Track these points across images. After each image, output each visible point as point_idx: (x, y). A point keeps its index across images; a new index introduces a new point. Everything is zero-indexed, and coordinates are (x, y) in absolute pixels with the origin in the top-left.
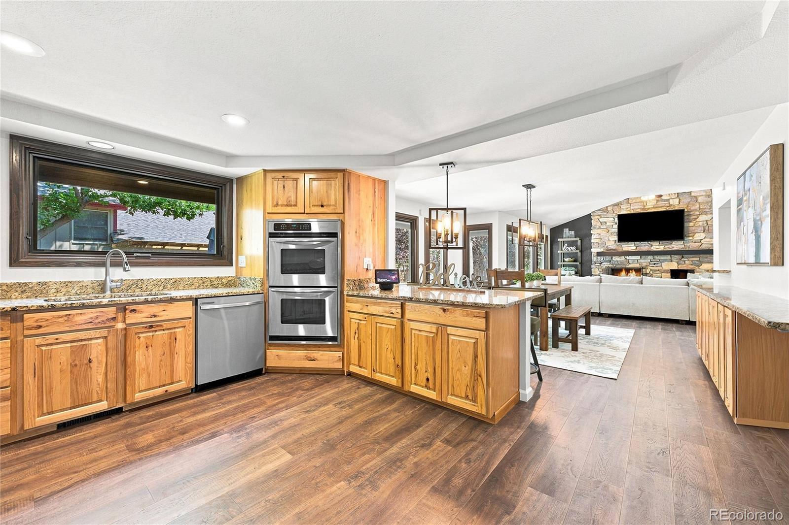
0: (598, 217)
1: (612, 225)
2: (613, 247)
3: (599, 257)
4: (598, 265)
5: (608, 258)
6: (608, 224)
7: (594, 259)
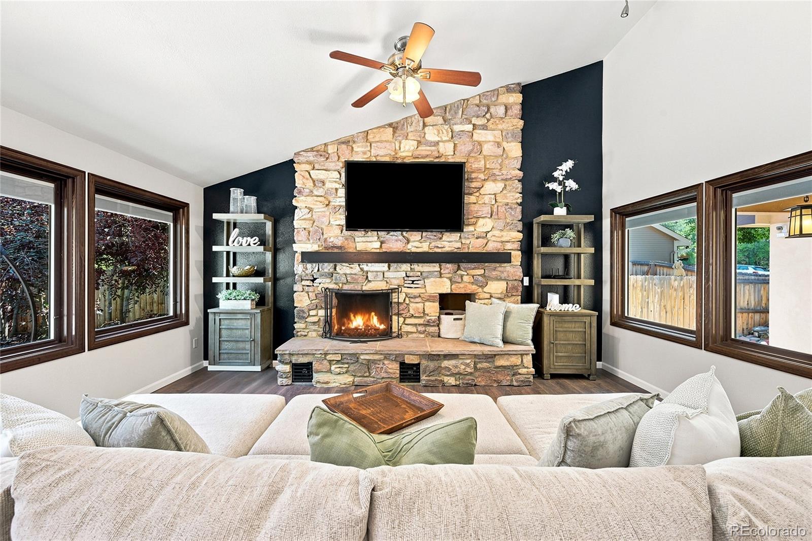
0: (308, 167)
1: (336, 190)
2: (339, 242)
3: (309, 266)
4: (308, 283)
5: (327, 267)
6: (328, 185)
7: (299, 268)
